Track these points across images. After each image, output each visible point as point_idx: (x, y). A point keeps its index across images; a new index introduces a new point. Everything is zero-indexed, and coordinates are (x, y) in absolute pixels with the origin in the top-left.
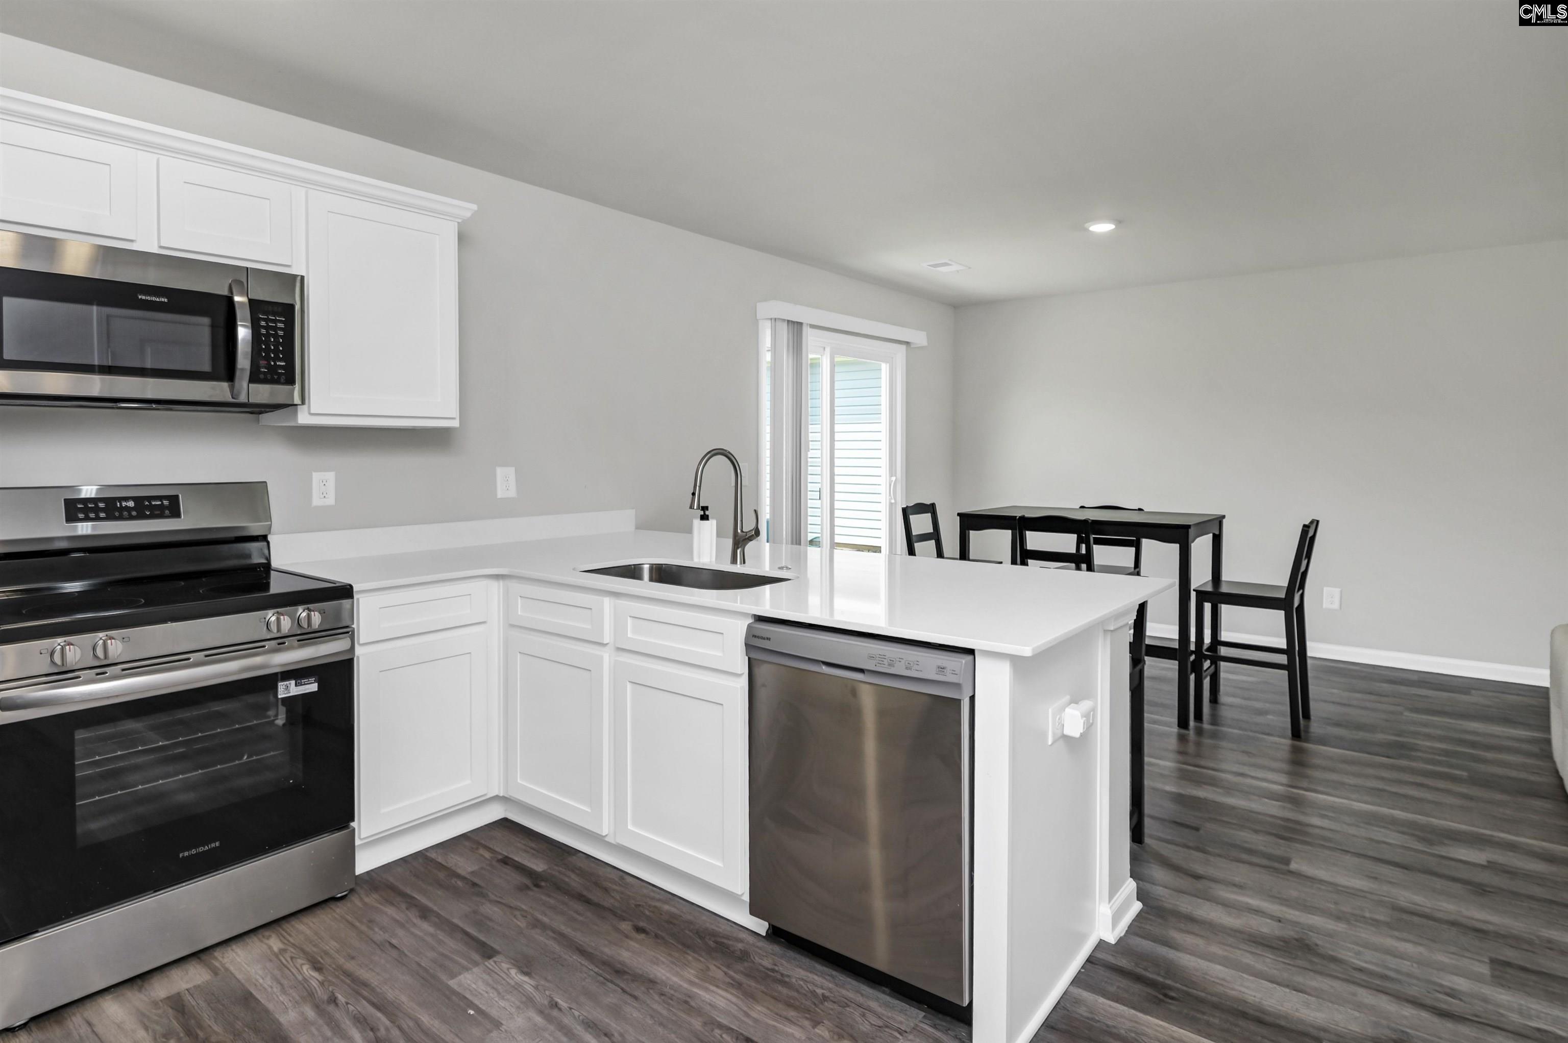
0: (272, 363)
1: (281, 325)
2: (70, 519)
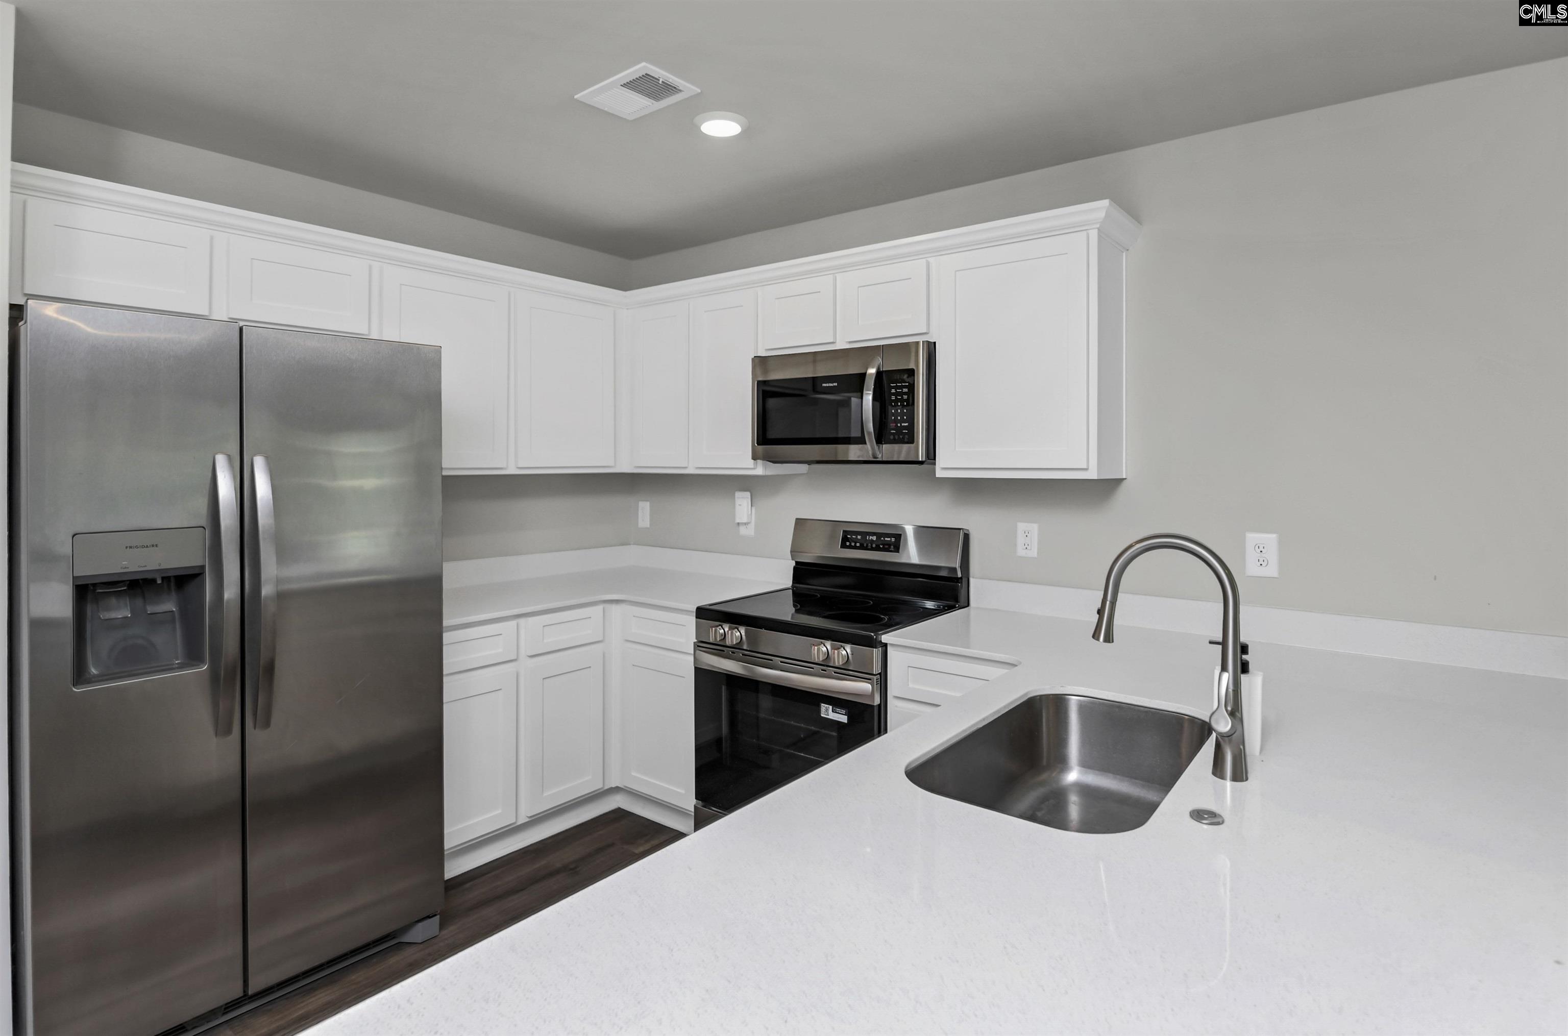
0: (899, 425)
1: (905, 390)
2: (843, 546)
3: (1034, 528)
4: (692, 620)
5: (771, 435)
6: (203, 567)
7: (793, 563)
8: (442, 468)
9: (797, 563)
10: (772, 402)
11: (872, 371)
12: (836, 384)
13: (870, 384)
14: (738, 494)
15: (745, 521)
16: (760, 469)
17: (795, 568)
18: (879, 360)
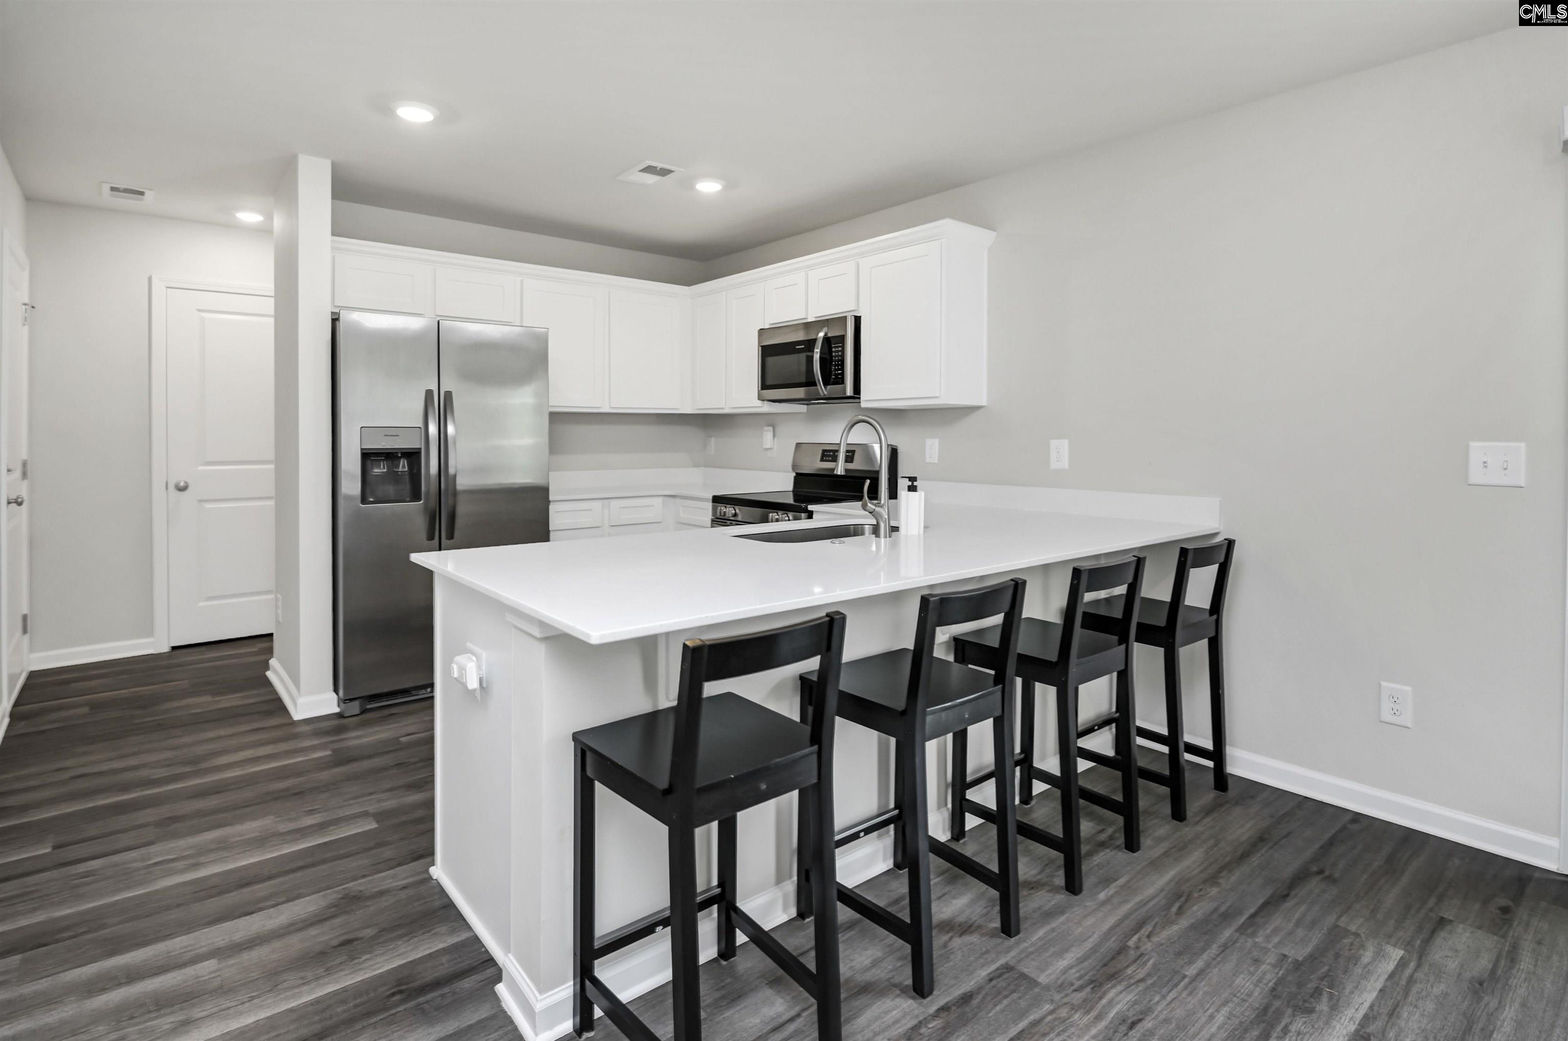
0: (836, 372)
1: (840, 349)
2: (822, 460)
3: (936, 442)
4: (710, 505)
5: (769, 382)
6: (420, 449)
7: (794, 474)
8: (548, 405)
9: (797, 474)
10: (770, 360)
11: (821, 334)
12: (803, 346)
13: (819, 344)
14: (766, 428)
15: (768, 447)
16: (767, 408)
17: (795, 477)
18: (825, 329)
